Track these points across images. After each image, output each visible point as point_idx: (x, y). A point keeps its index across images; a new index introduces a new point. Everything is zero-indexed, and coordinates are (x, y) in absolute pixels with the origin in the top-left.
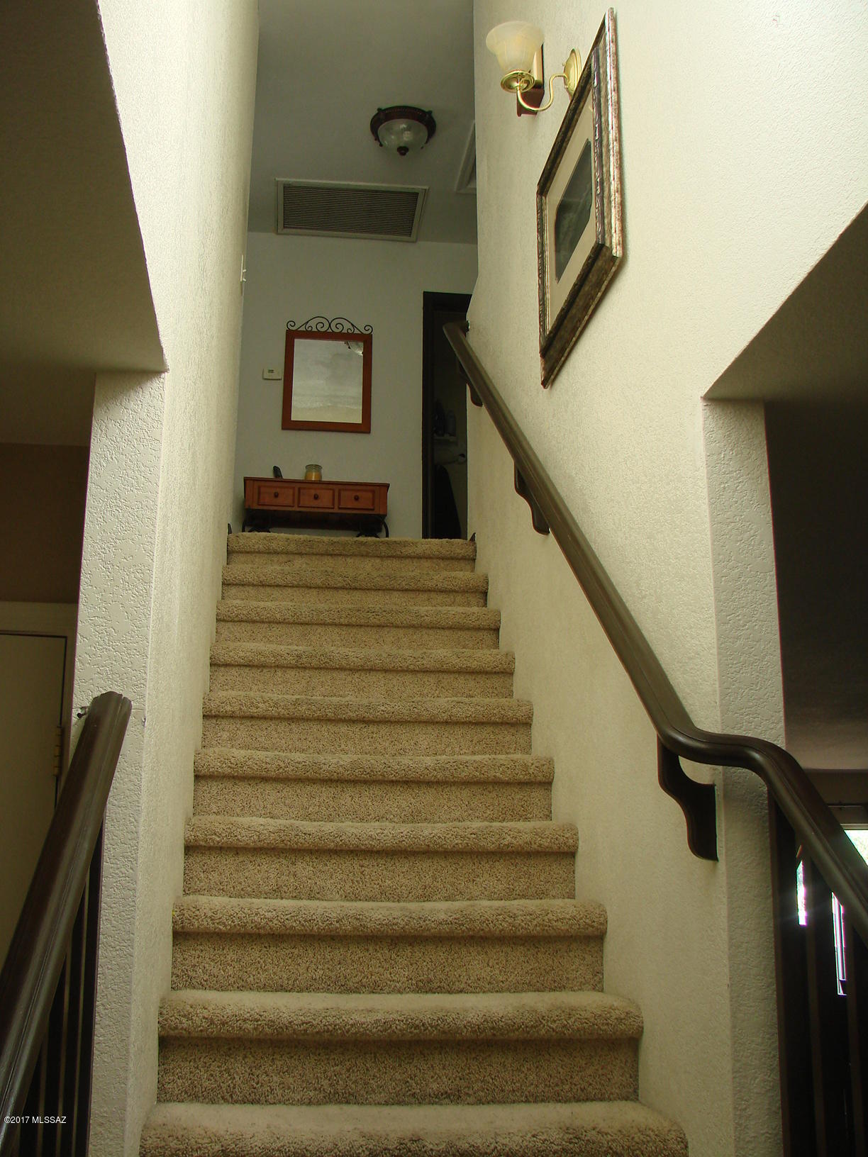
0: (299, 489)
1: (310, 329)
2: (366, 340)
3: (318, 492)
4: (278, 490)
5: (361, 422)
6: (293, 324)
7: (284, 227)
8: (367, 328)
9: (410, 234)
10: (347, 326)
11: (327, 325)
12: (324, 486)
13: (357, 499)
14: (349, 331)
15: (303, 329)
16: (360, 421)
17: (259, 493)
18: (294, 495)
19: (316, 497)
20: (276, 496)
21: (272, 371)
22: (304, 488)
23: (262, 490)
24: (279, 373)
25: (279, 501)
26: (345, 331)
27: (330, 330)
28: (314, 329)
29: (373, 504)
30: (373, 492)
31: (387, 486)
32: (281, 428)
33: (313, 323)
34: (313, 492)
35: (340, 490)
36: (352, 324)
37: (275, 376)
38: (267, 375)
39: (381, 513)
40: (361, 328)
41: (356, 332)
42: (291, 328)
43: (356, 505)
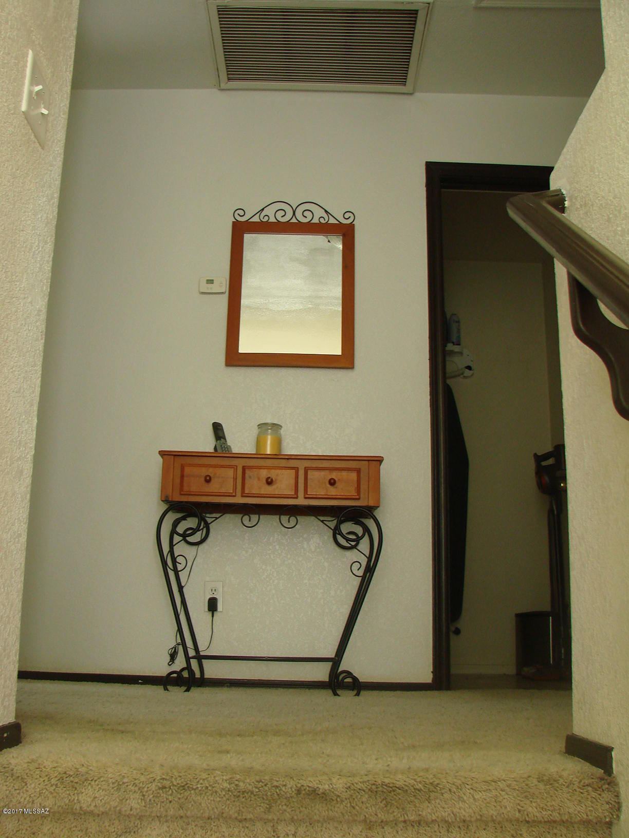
0: (244, 469)
1: (266, 219)
2: (347, 233)
3: (273, 474)
4: (211, 471)
5: (340, 353)
6: (241, 213)
7: (229, 79)
8: (347, 216)
9: (404, 83)
10: (319, 213)
11: (290, 214)
12: (283, 463)
13: (332, 483)
14: (322, 221)
15: (256, 219)
16: (338, 351)
17: (182, 476)
18: (235, 479)
19: (269, 482)
20: (208, 480)
21: (210, 282)
22: (251, 468)
23: (187, 470)
24: (222, 283)
25: (214, 487)
26: (315, 221)
27: (294, 220)
28: (272, 220)
29: (358, 490)
30: (358, 471)
31: (379, 460)
32: (224, 363)
33: (270, 211)
34: (264, 474)
35: (306, 470)
36: (326, 211)
37: (215, 288)
38: (205, 288)
39: (371, 503)
40: (339, 217)
41: (332, 221)
42: (240, 219)
43: (332, 491)
